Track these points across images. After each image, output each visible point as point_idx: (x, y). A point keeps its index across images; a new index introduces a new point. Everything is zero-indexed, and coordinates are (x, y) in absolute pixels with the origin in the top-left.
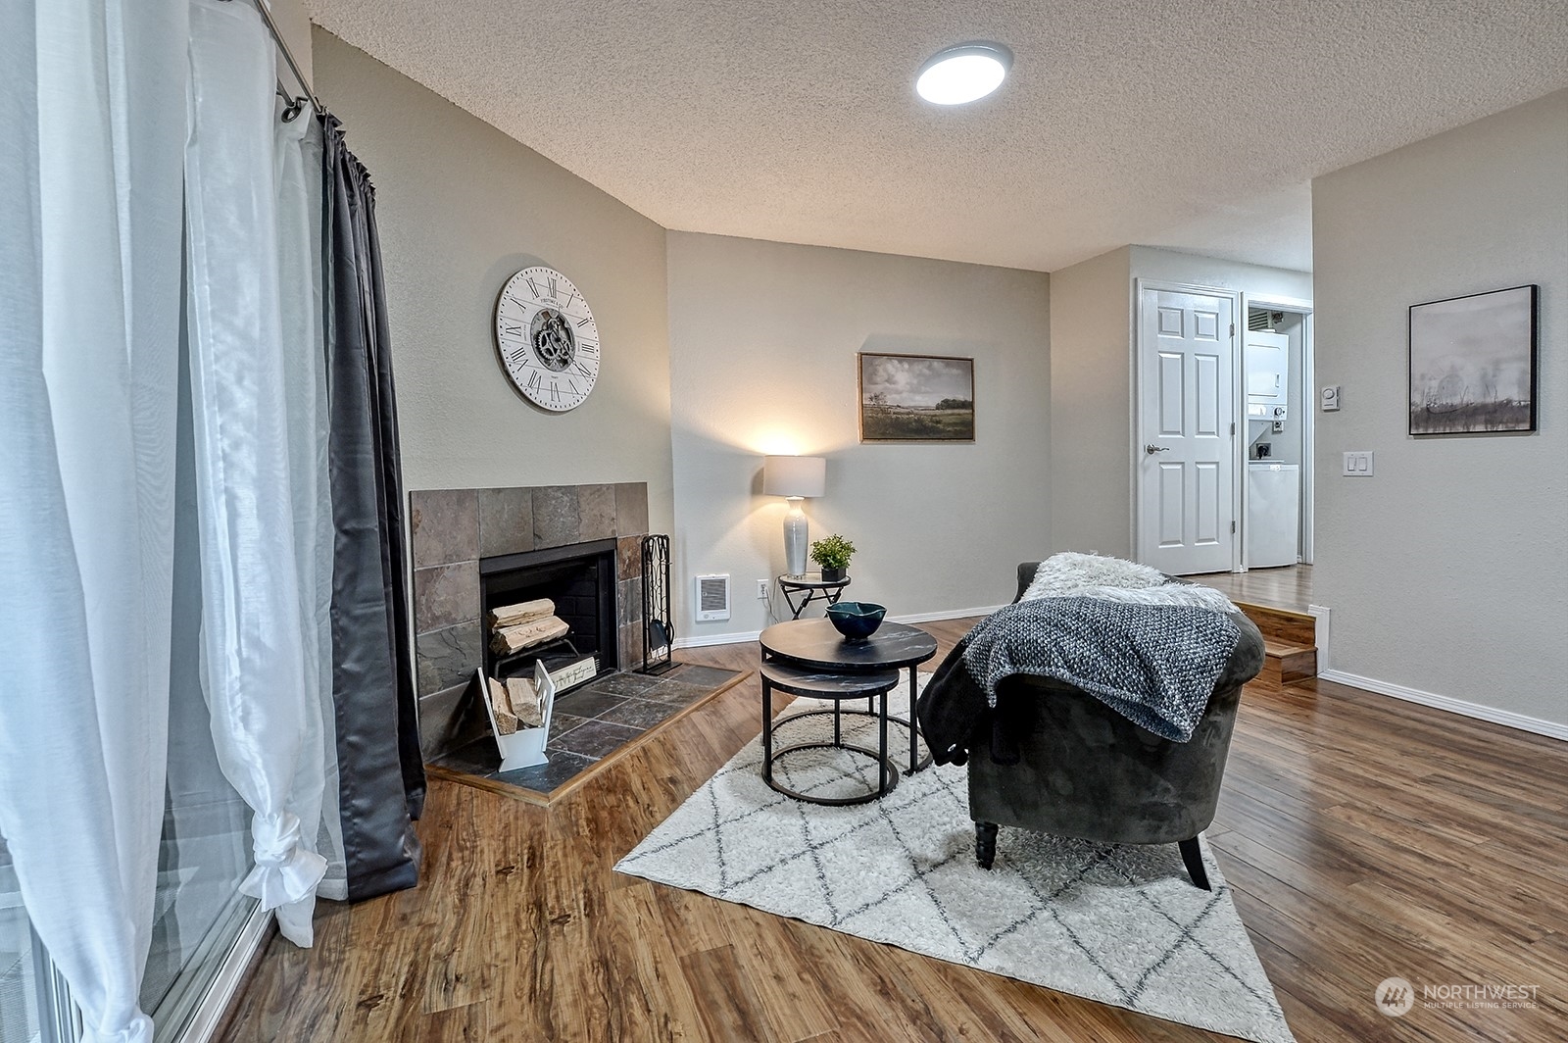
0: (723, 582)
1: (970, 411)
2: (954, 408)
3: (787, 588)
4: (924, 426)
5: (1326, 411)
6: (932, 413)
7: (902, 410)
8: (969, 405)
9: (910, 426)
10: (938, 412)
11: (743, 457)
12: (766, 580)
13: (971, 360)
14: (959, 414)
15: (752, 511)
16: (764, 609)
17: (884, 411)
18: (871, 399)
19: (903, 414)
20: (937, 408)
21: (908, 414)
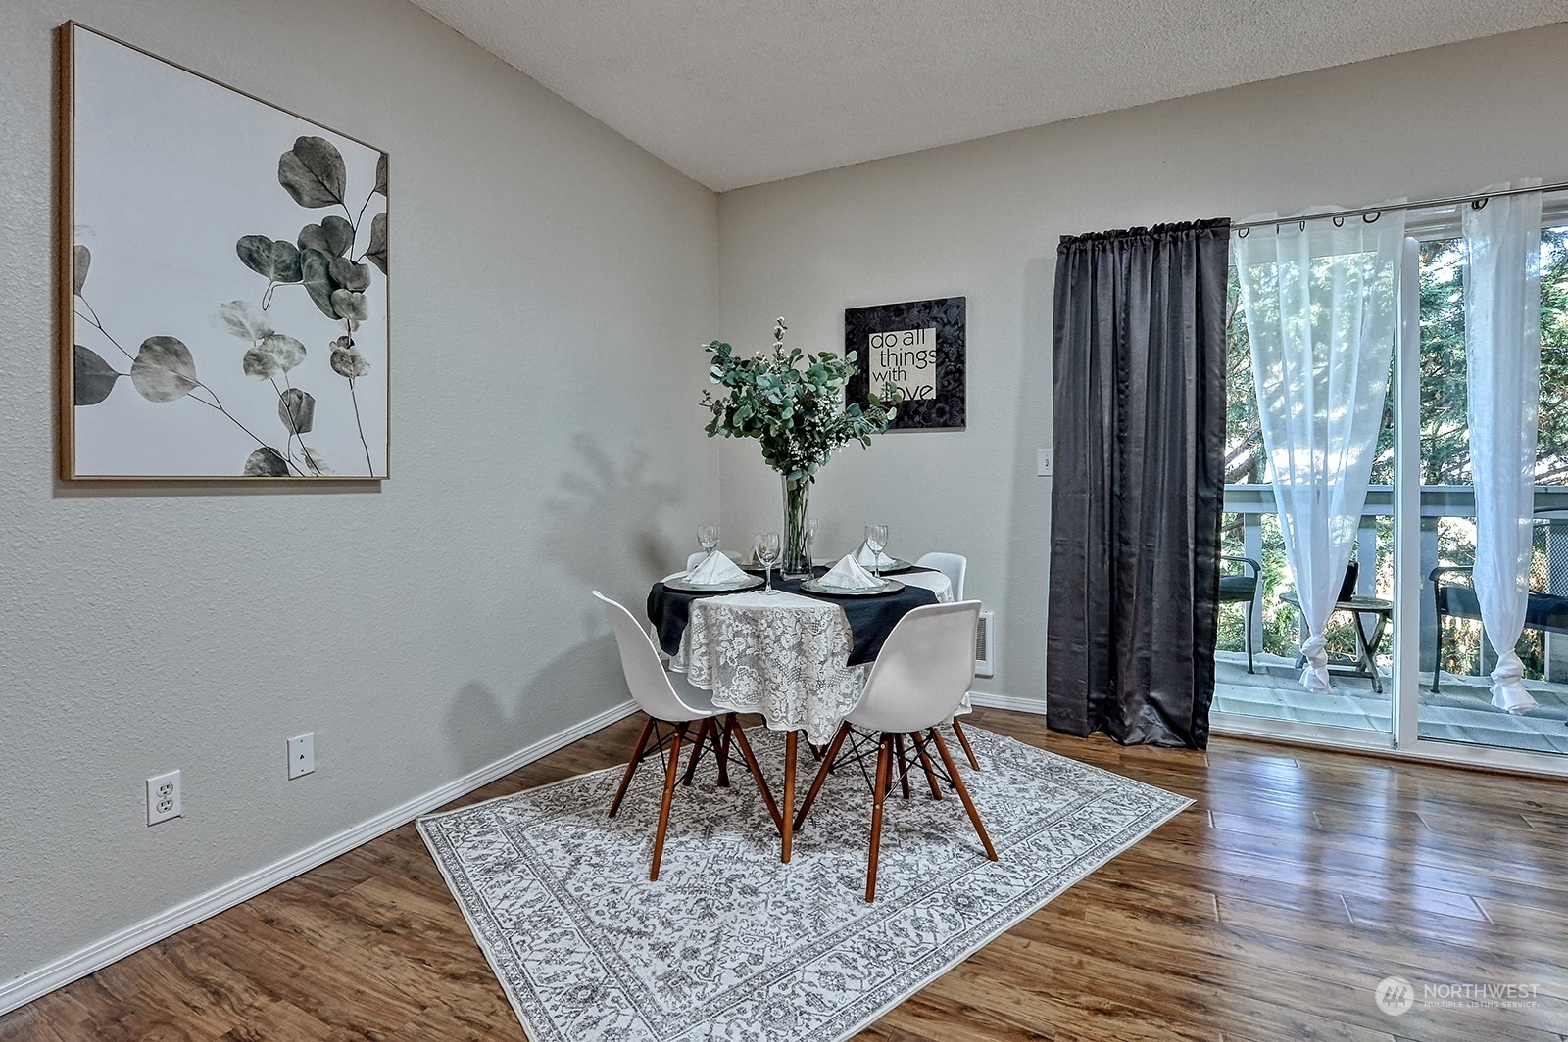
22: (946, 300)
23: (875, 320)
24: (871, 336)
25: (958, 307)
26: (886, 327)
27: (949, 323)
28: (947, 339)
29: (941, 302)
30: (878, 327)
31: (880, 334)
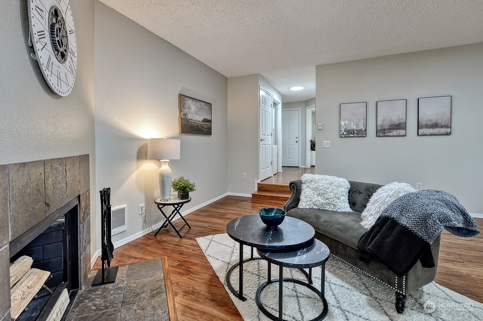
0: (123, 209)
1: (210, 124)
2: (206, 122)
3: (160, 206)
4: (199, 128)
5: (319, 130)
8: (210, 121)
9: (195, 128)
10: (202, 123)
11: (135, 139)
12: (143, 204)
13: (211, 104)
14: (208, 125)
15: (137, 168)
16: (143, 220)
17: (187, 121)
18: (183, 115)
20: (202, 122)
21: (195, 123)
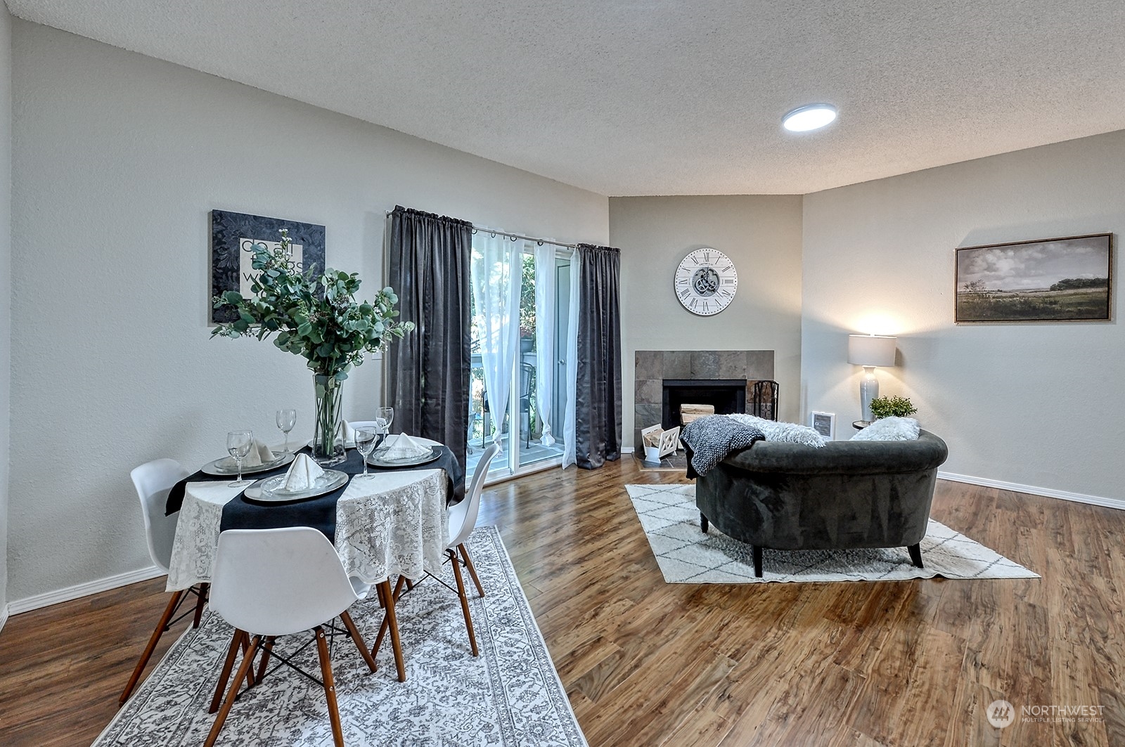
1: (1106, 288)
2: (1077, 287)
4: (1034, 308)
6: (1044, 294)
7: (1004, 294)
8: (1105, 283)
9: (1014, 308)
10: (1053, 293)
14: (1087, 293)
17: (981, 296)
18: (967, 287)
19: (1005, 297)
20: (1052, 289)
22: (311, 225)
23: (246, 227)
24: (242, 240)
25: (321, 233)
26: (256, 235)
27: (313, 243)
28: (311, 255)
29: (308, 226)
30: (249, 233)
31: (252, 241)
